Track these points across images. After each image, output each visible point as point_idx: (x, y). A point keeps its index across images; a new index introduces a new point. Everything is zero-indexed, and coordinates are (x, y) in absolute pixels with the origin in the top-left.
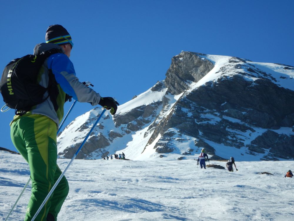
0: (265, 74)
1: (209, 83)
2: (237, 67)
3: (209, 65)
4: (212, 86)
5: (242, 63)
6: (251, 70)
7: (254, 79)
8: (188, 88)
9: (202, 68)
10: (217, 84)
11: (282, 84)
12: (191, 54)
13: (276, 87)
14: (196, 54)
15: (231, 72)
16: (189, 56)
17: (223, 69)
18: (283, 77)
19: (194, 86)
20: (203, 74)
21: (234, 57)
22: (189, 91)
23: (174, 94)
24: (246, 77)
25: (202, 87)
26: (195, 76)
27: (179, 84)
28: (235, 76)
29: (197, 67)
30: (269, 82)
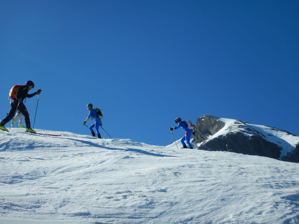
0: (258, 132)
1: (220, 137)
2: (239, 127)
3: (222, 125)
4: (222, 138)
5: (243, 124)
6: (249, 129)
7: (251, 135)
8: (207, 139)
9: (216, 126)
10: (226, 137)
11: (269, 139)
12: (210, 117)
13: (264, 141)
14: (213, 118)
15: (235, 130)
16: (208, 118)
17: (230, 128)
18: (270, 135)
19: (211, 138)
20: (217, 130)
21: (238, 120)
22: (207, 141)
23: (198, 142)
24: (245, 133)
25: (215, 139)
26: (212, 131)
27: (201, 136)
28: (238, 133)
29: (213, 126)
30: (260, 137)
